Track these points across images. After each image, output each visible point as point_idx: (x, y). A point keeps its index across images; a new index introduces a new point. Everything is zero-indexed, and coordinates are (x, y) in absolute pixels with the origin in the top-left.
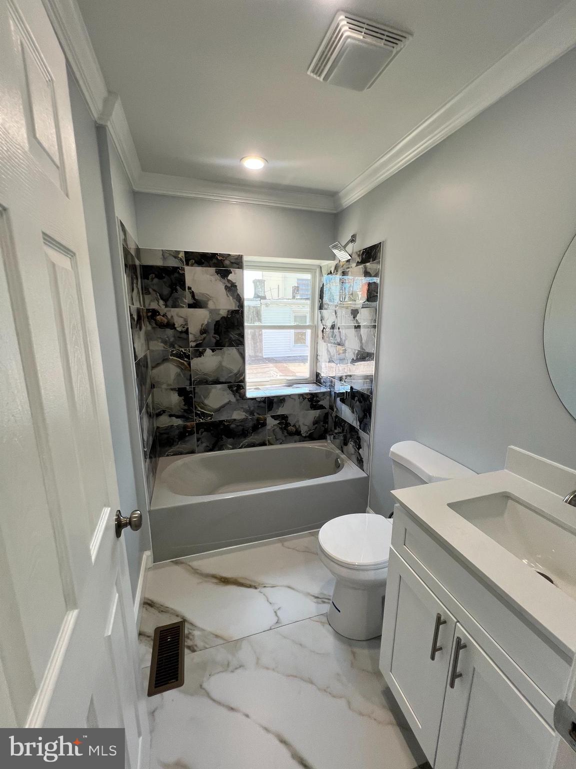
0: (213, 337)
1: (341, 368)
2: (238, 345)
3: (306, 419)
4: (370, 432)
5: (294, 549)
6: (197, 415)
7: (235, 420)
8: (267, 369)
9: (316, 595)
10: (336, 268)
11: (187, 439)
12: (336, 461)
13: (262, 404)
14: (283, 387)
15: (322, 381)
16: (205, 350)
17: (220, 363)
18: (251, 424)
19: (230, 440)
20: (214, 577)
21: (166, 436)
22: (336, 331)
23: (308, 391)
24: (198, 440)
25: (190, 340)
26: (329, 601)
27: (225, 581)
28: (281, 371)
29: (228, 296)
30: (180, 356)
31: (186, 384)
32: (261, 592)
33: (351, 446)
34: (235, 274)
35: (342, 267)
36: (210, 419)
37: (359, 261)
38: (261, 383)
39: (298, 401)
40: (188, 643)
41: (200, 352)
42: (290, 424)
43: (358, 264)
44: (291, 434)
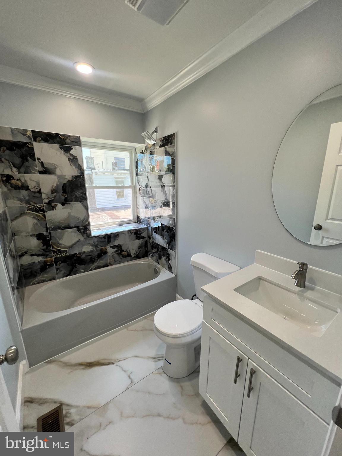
0: (62, 195)
1: (153, 212)
2: (82, 200)
3: (133, 246)
4: (175, 250)
5: (135, 330)
6: (54, 252)
7: (84, 252)
8: (100, 215)
9: (154, 357)
10: (146, 149)
11: (48, 270)
12: (155, 270)
13: (103, 240)
14: (116, 227)
15: (142, 221)
16: (57, 205)
17: (69, 213)
18: (96, 253)
19: (82, 266)
20: (81, 364)
21: (29, 271)
22: (149, 189)
23: (133, 228)
24: (57, 270)
25: (43, 199)
26: (163, 358)
27: (90, 365)
28: (110, 216)
29: (72, 166)
30: (36, 210)
31: (43, 231)
32: (117, 366)
33: (164, 259)
34: (75, 150)
35: (150, 148)
36: (65, 254)
37: (161, 144)
38: (101, 225)
39: (127, 235)
40: (67, 420)
41: (52, 206)
42: (123, 250)
43: (161, 146)
44: (124, 256)
